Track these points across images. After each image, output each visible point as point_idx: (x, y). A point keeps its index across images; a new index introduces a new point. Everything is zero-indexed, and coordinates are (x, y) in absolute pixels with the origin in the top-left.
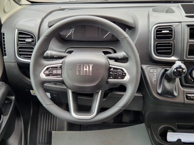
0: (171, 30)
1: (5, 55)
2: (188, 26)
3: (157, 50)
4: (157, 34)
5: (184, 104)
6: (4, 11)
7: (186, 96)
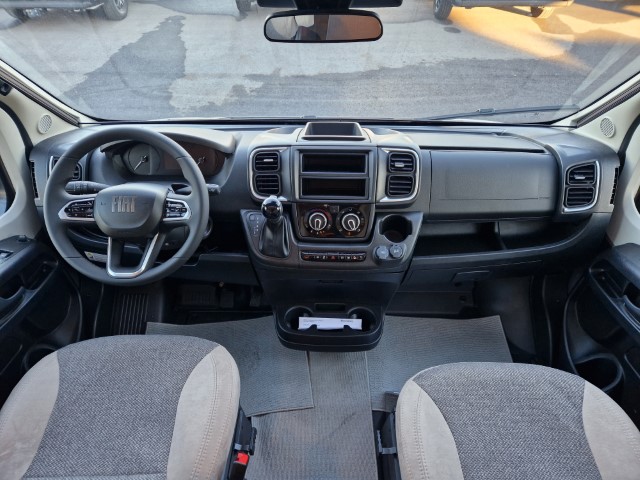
0: (276, 159)
1: (37, 197)
2: (301, 151)
3: (258, 186)
4: (257, 164)
5: (299, 266)
6: (39, 132)
7: (303, 256)
